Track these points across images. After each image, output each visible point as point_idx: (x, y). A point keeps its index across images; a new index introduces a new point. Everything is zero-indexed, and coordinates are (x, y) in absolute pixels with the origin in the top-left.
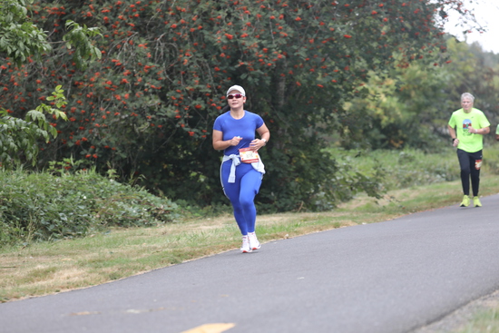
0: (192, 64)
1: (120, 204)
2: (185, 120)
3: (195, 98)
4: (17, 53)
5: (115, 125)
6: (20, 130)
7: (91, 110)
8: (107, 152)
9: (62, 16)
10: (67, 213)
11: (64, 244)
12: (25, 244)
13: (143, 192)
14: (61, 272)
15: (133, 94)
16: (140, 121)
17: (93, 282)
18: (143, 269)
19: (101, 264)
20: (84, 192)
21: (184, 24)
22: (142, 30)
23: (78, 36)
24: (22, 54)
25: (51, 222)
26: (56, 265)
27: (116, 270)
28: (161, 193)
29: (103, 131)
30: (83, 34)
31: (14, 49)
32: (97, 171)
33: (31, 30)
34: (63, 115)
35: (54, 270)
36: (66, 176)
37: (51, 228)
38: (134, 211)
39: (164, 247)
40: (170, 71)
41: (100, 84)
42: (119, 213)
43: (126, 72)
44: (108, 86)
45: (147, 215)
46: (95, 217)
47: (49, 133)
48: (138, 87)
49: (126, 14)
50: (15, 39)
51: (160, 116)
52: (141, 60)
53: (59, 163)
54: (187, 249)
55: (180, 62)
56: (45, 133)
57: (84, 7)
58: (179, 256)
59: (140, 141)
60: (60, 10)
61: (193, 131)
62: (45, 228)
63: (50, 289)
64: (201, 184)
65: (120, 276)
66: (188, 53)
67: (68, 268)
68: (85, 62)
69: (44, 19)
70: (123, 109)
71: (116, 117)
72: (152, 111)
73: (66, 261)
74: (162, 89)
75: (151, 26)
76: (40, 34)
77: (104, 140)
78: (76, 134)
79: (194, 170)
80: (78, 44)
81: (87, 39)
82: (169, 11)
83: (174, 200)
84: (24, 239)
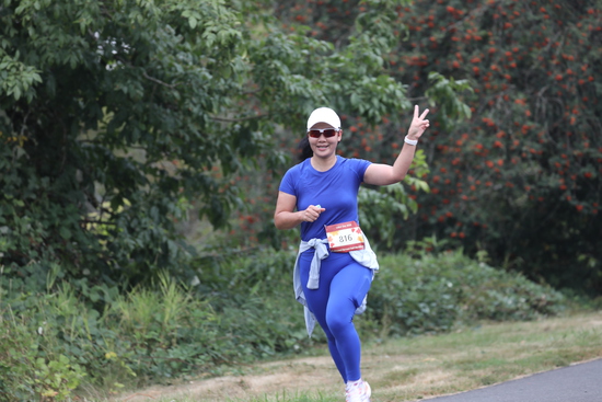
0: (580, 123)
1: (492, 293)
2: (573, 192)
3: (584, 164)
4: (371, 112)
5: (487, 197)
6: (373, 204)
7: (457, 179)
8: (476, 230)
9: (424, 67)
10: (429, 303)
11: (426, 340)
12: (379, 341)
13: (520, 278)
14: (423, 374)
15: (508, 160)
16: (517, 192)
17: (462, 388)
18: (522, 372)
19: (471, 366)
20: (449, 279)
21: (570, 75)
22: (520, 83)
23: (444, 91)
24: (377, 113)
25: (410, 314)
26: (417, 366)
27: (490, 374)
28: (542, 280)
29: (472, 205)
30: (449, 89)
31: (368, 107)
32: (465, 253)
33: (387, 85)
34: (424, 185)
35: (414, 372)
36: (427, 259)
37: (410, 321)
38: (509, 302)
39: (547, 347)
40: (553, 133)
41: (469, 149)
42: (491, 304)
43: (500, 133)
44: (477, 150)
45: (526, 307)
46: (462, 309)
47: (408, 208)
48: (514, 151)
49: (500, 63)
50: (368, 95)
51: (540, 187)
52: (518, 119)
53: (420, 243)
54: (576, 349)
55: (566, 122)
56: (403, 208)
57: (450, 56)
58: (566, 357)
59: (516, 217)
60: (421, 60)
61: (581, 206)
62: (402, 321)
63: (410, 395)
64: (591, 270)
65: (494, 381)
66: (576, 110)
67: (431, 370)
68: (450, 122)
69: (402, 71)
70: (496, 178)
71: (487, 187)
72: (531, 180)
73: (429, 362)
74: (544, 154)
75: (530, 78)
76: (398, 89)
77: (473, 216)
78: (439, 209)
79: (583, 252)
80: (443, 100)
81: (454, 94)
82: (552, 59)
83: (558, 288)
84: (377, 335)
